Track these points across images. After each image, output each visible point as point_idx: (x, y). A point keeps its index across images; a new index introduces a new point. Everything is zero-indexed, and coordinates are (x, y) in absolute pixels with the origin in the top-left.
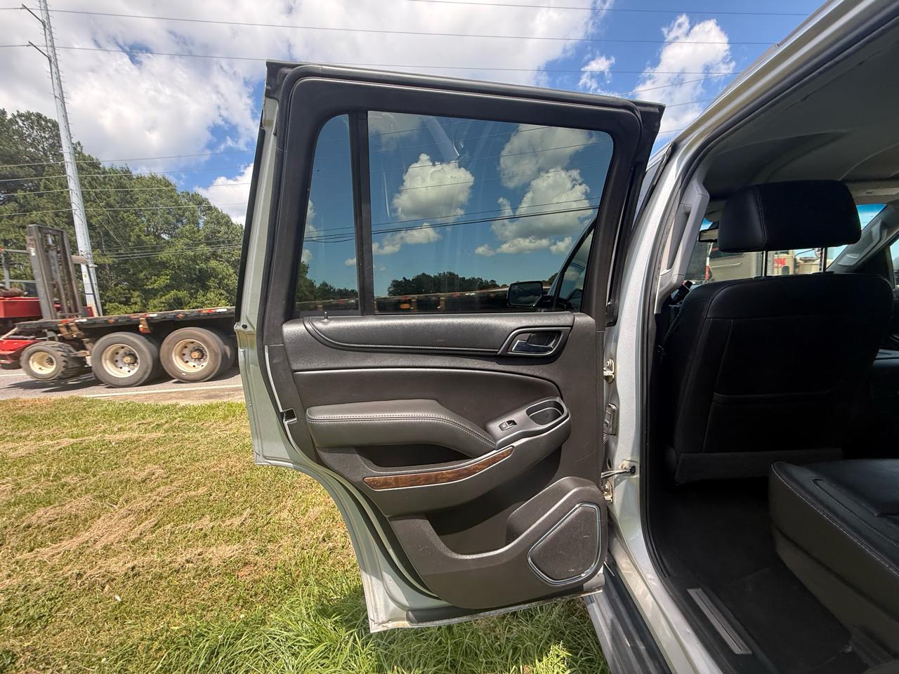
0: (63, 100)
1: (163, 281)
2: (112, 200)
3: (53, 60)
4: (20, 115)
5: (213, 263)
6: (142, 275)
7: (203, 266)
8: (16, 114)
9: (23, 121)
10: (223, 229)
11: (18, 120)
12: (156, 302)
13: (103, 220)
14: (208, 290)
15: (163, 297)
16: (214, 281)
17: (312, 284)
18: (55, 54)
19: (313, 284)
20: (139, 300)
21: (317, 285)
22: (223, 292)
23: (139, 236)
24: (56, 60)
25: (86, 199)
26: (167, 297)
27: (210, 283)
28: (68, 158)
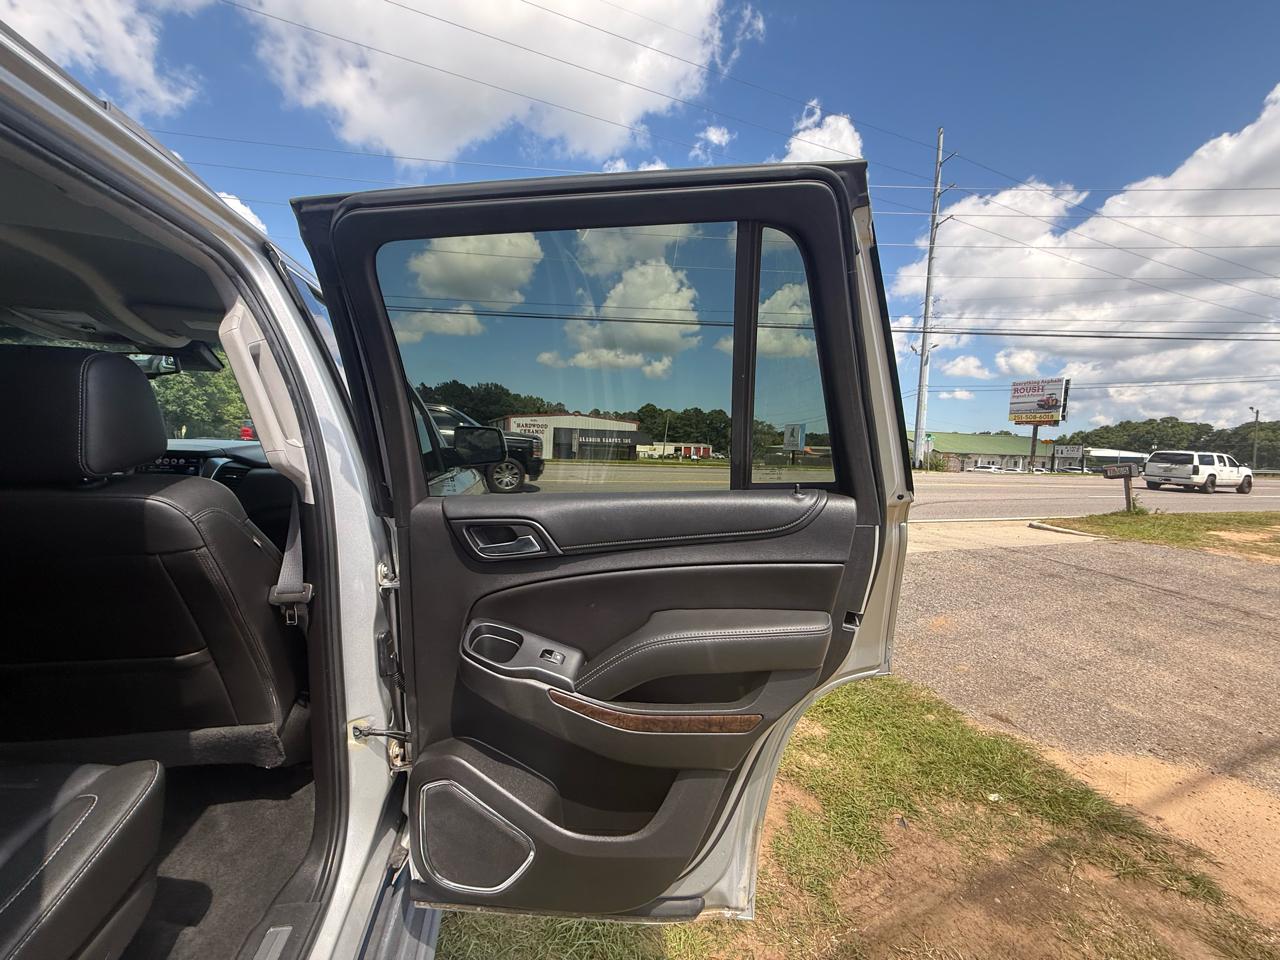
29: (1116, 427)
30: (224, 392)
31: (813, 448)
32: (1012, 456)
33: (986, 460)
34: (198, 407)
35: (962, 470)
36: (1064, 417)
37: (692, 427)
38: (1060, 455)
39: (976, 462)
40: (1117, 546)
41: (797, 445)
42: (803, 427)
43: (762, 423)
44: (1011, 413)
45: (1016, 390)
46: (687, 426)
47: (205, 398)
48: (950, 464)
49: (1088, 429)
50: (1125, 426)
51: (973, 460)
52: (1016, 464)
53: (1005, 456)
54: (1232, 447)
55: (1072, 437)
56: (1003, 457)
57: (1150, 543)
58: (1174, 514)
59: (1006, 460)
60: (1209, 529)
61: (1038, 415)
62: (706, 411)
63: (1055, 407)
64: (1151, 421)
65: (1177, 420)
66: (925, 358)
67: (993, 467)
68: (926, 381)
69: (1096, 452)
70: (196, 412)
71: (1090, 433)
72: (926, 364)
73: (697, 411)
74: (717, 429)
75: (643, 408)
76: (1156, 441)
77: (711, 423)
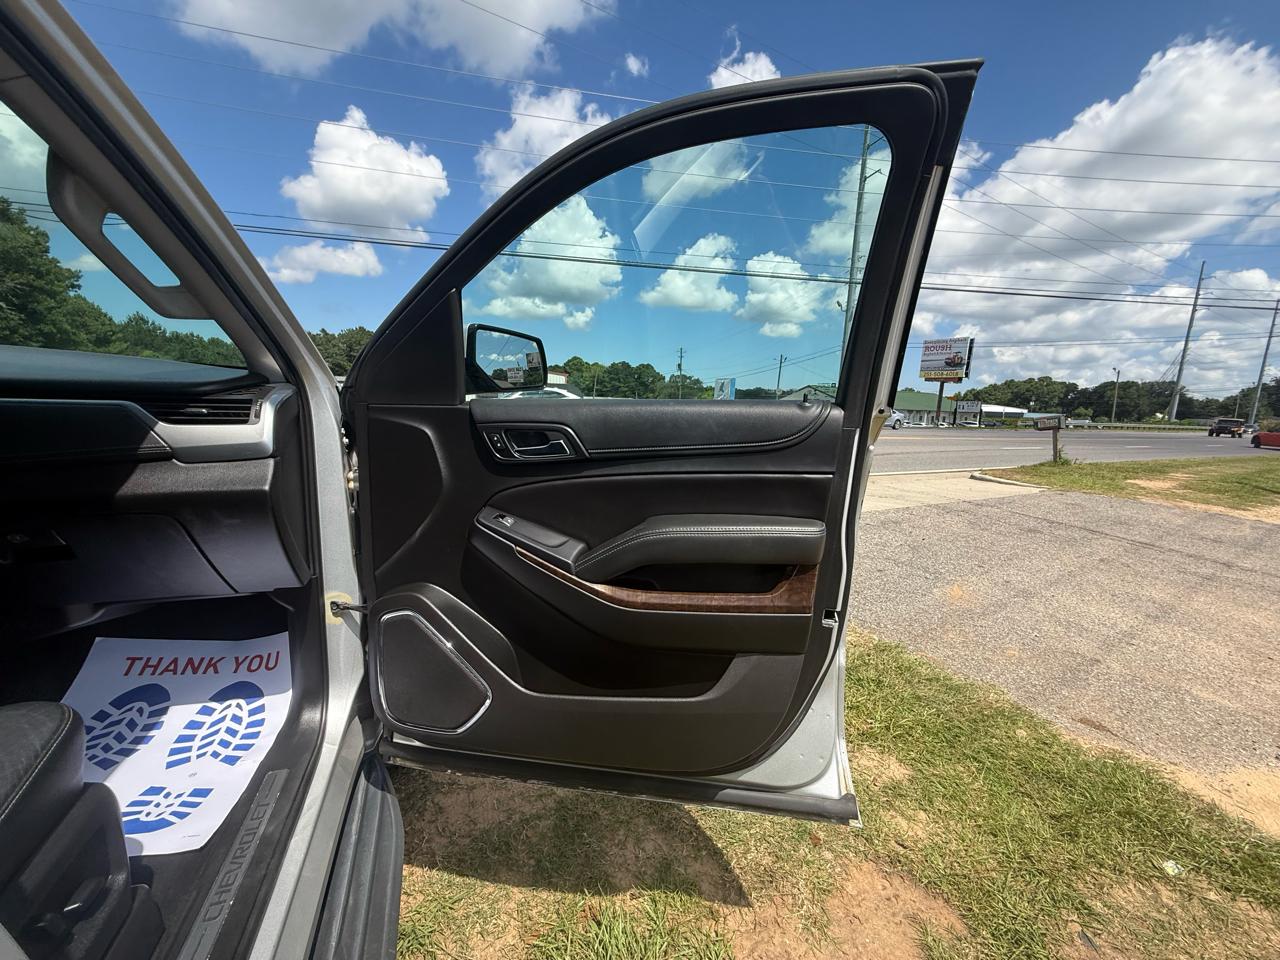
29: (1002, 385)
30: (66, 332)
32: (918, 412)
36: (967, 375)
37: (620, 382)
38: (961, 410)
40: (1064, 497)
42: (733, 381)
43: (690, 378)
44: (922, 370)
45: (927, 348)
46: (615, 380)
47: (40, 339)
49: (979, 388)
50: (1009, 384)
52: (921, 419)
54: (1091, 404)
55: (966, 394)
56: (910, 412)
57: (1090, 493)
58: (1090, 464)
59: (912, 415)
60: (1126, 478)
61: (945, 373)
62: (634, 365)
63: (960, 365)
64: (1031, 380)
65: (1051, 378)
69: (987, 408)
71: (981, 391)
73: (625, 365)
74: (644, 383)
75: (569, 361)
76: (1034, 398)
77: (639, 378)
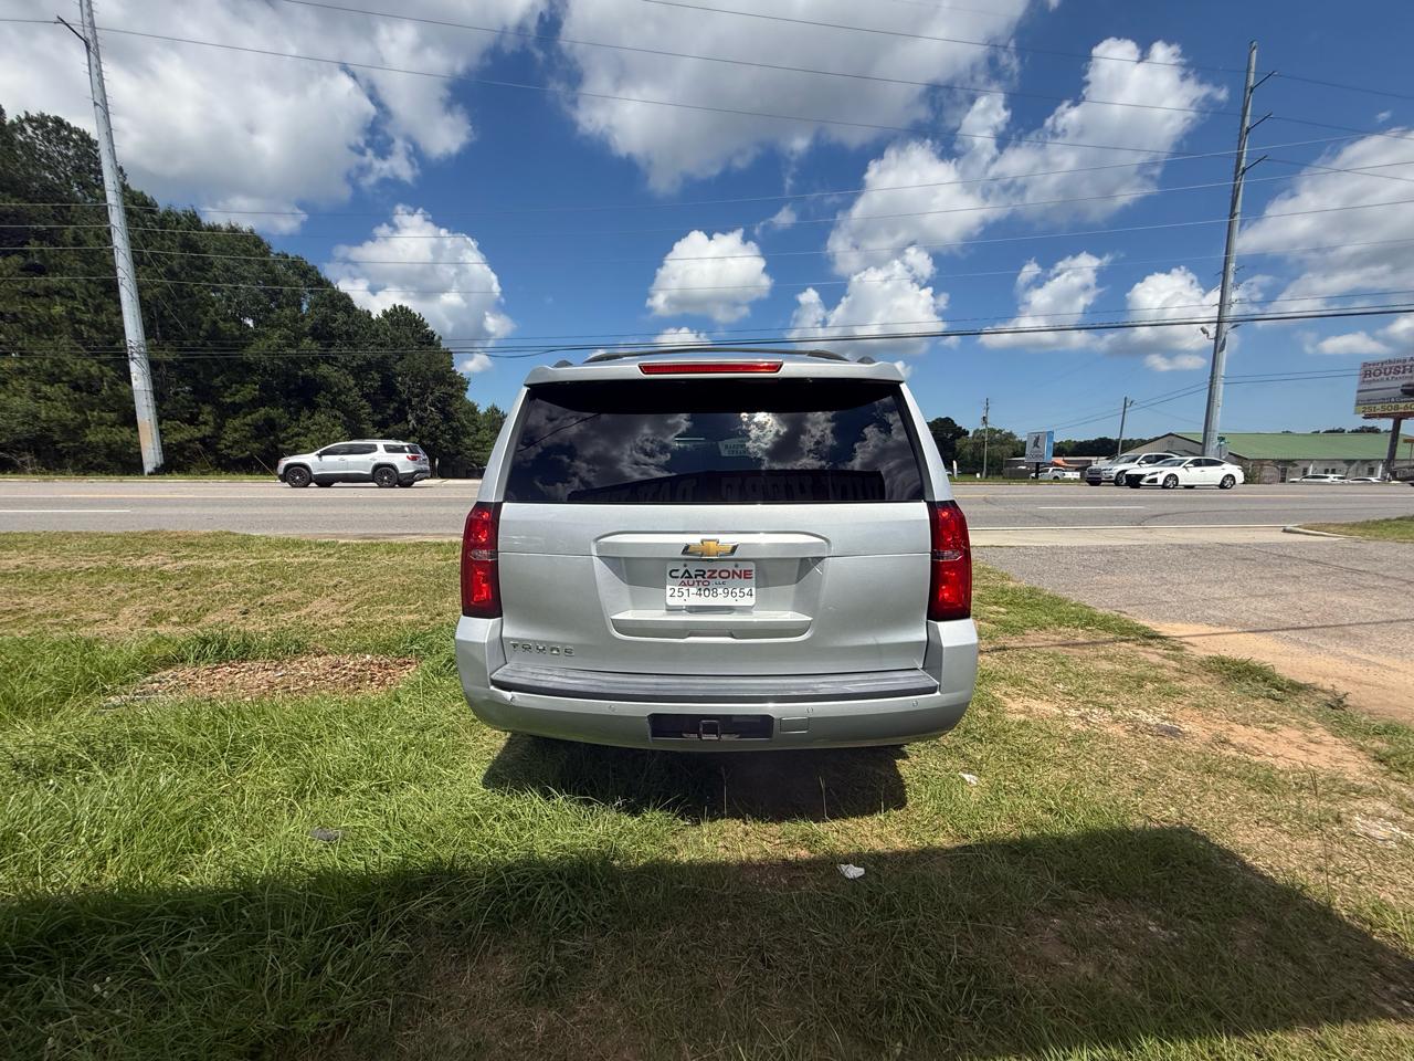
0: (107, 108)
1: (249, 391)
2: (175, 265)
3: (92, 45)
4: (29, 119)
5: (324, 369)
6: (217, 382)
7: (309, 371)
8: (23, 117)
9: (35, 129)
10: (340, 316)
11: (26, 126)
12: (237, 423)
13: (161, 293)
14: (315, 409)
15: (249, 417)
16: (324, 396)
17: (473, 409)
18: (95, 37)
19: (475, 409)
20: (211, 418)
21: (482, 410)
22: (338, 413)
23: (215, 323)
24: (97, 45)
25: (138, 261)
26: (253, 416)
27: (319, 399)
28: (112, 198)
31: (1066, 458)
32: (1366, 461)
33: (1322, 467)
34: (445, 441)
35: (1283, 480)
39: (1305, 471)
41: (1042, 456)
42: (1050, 434)
44: (1357, 404)
45: (1367, 373)
48: (1263, 474)
51: (1301, 466)
52: (1371, 471)
53: (1354, 461)
56: (1349, 462)
59: (1354, 466)
61: (1402, 405)
66: (1220, 342)
67: (1331, 476)
68: (1222, 371)
70: (445, 445)
72: (1222, 349)
